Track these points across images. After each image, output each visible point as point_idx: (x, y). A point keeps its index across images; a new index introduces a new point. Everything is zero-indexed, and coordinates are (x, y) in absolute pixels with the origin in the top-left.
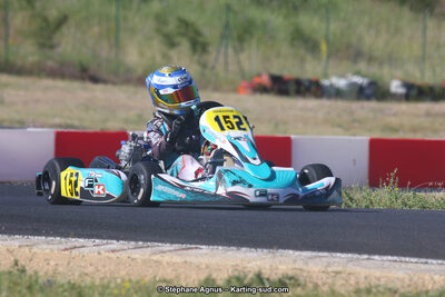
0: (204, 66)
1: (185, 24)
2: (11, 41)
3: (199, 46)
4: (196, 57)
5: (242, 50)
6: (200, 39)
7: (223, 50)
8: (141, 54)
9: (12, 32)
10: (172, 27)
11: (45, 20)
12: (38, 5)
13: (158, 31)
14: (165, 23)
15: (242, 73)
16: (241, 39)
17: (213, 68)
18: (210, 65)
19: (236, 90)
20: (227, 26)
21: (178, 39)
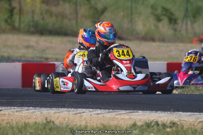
0: (175, 30)
1: (165, 9)
2: (79, 20)
3: (173, 20)
4: (171, 26)
5: (195, 22)
6: (173, 17)
7: (185, 22)
8: (144, 25)
9: (79, 16)
10: (159, 11)
11: (96, 9)
12: (93, 2)
13: (152, 13)
14: (156, 9)
15: (195, 34)
16: (194, 17)
17: (180, 31)
18: (178, 30)
19: (191, 42)
20: (187, 10)
21: (162, 17)
